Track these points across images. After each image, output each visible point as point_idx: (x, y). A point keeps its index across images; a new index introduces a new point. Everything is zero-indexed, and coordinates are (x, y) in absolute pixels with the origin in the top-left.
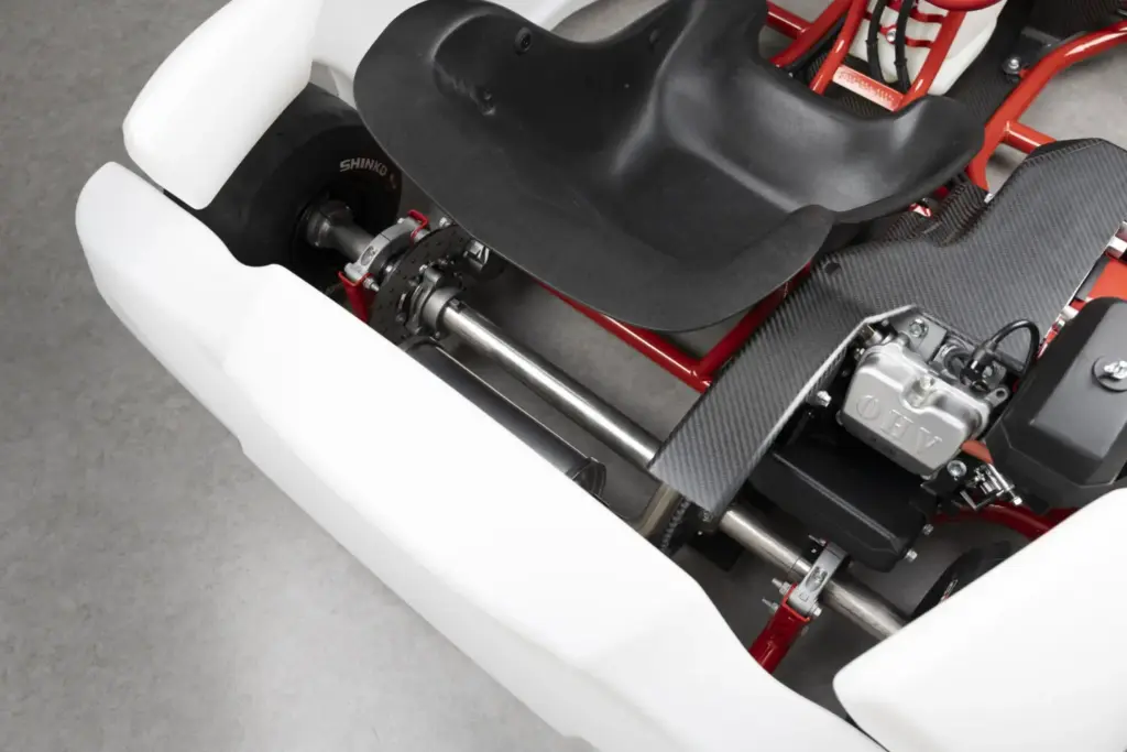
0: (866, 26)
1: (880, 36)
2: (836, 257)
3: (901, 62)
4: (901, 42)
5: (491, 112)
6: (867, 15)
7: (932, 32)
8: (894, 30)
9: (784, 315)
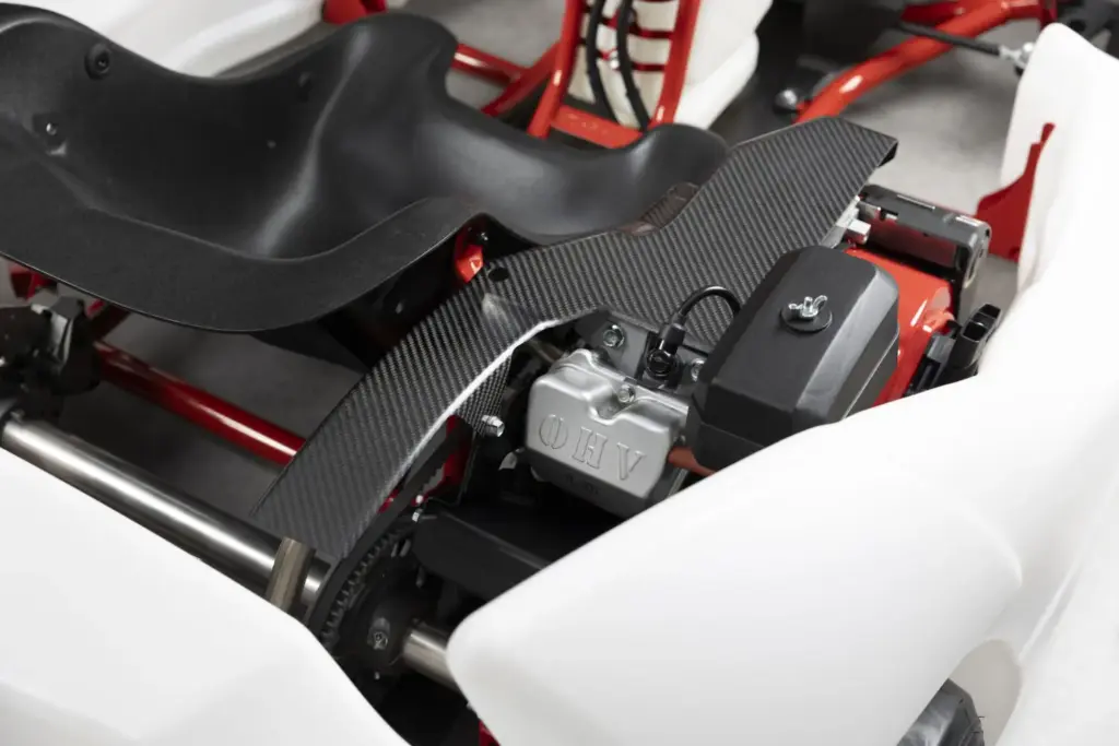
0: (582, 52)
1: (600, 63)
2: (502, 260)
3: (633, 94)
4: (627, 67)
5: (61, 151)
6: (582, 42)
7: (661, 52)
8: (614, 54)
9: (431, 323)
